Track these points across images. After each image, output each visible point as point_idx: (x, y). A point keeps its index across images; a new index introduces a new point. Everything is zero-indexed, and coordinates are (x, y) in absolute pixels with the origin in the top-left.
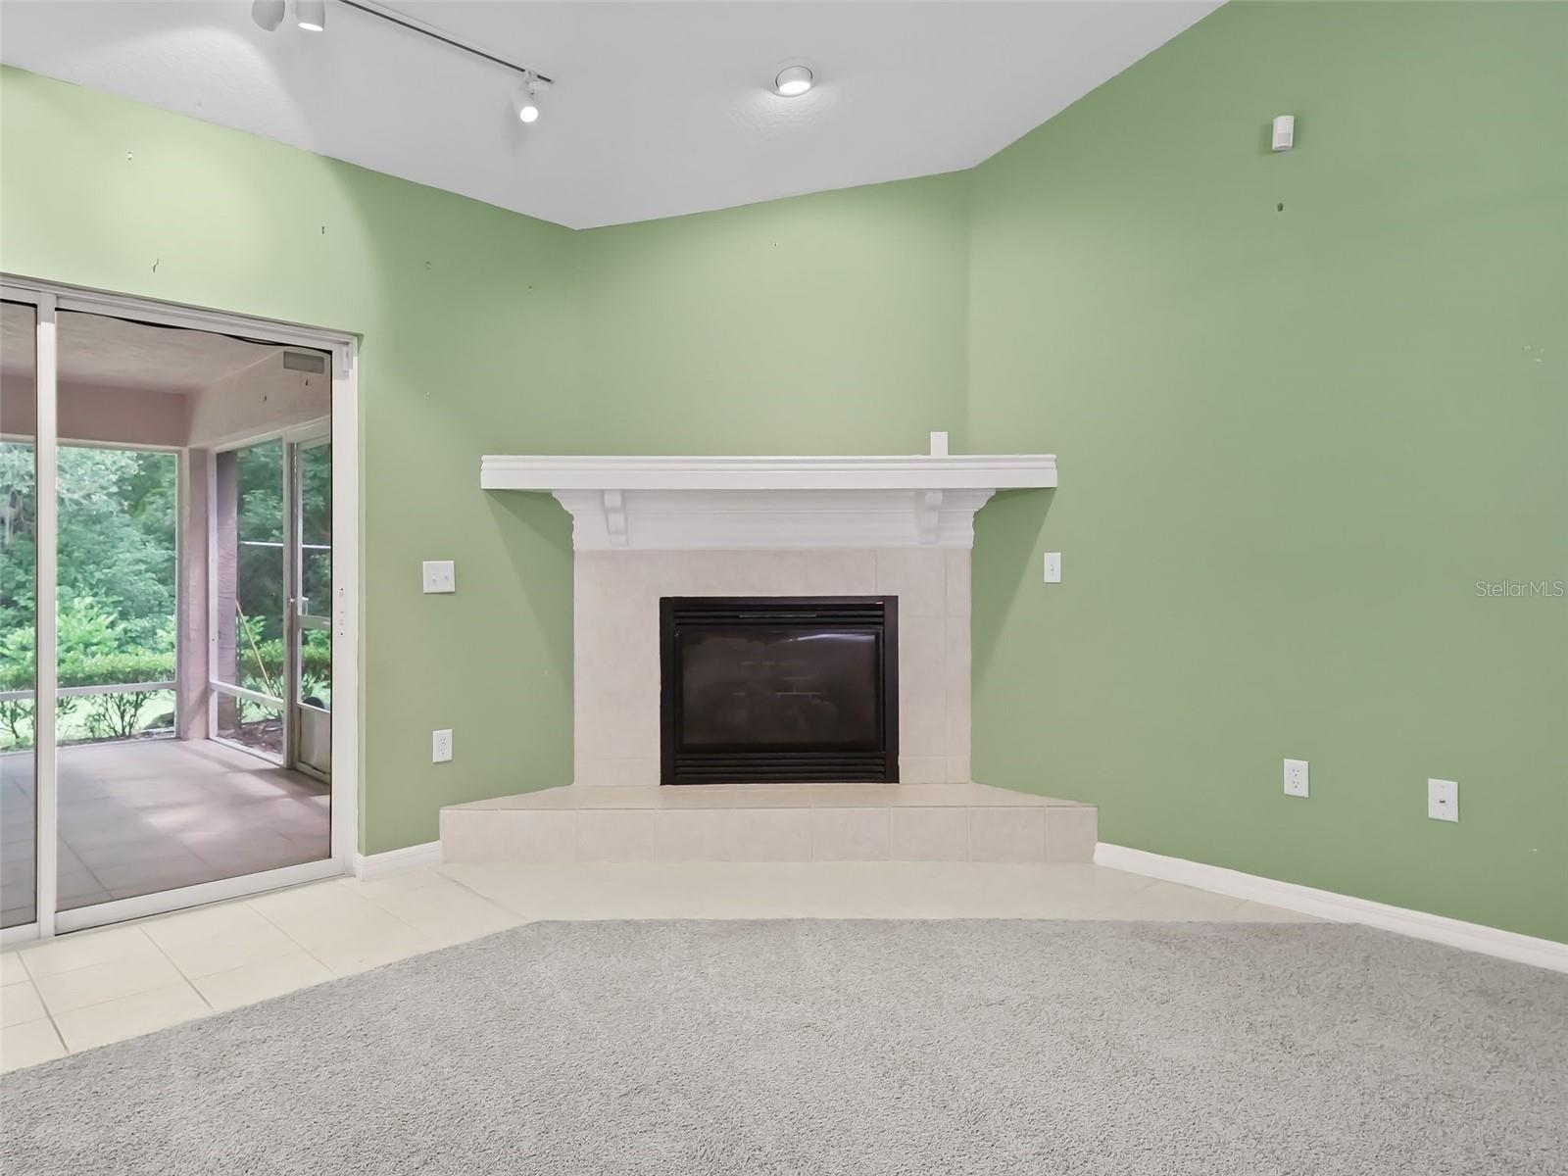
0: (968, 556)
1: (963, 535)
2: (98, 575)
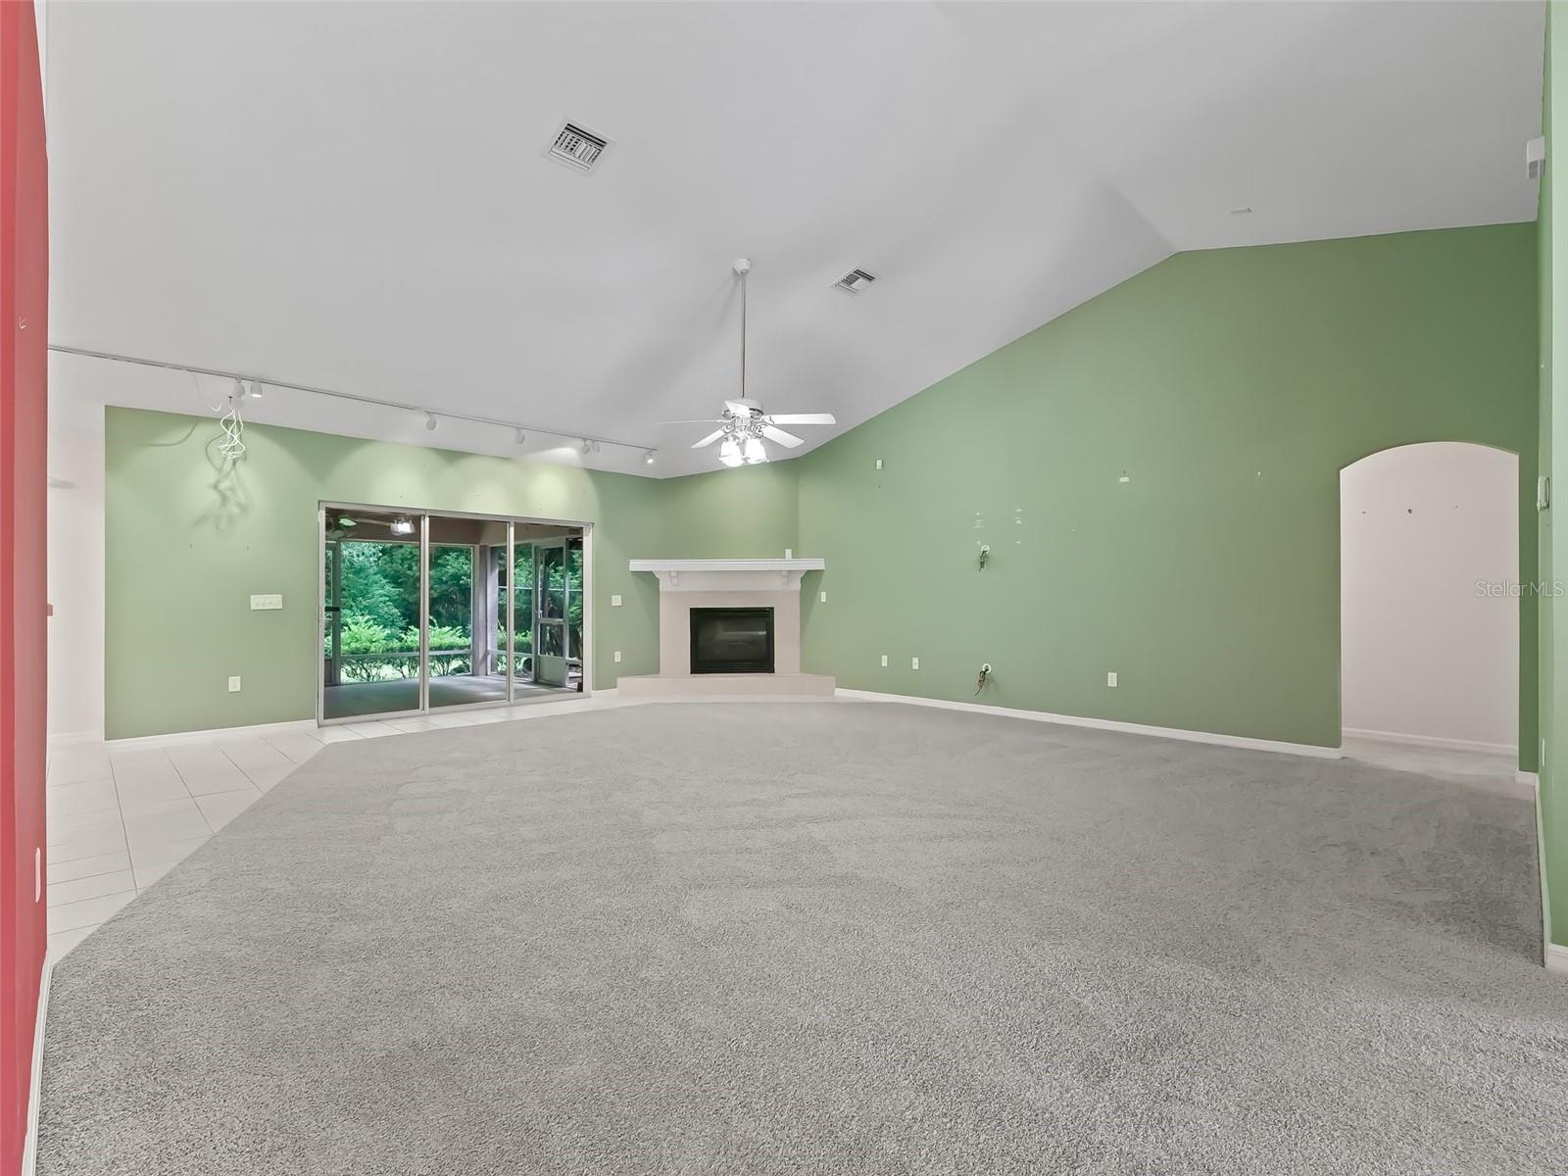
0: (798, 595)
1: (797, 586)
2: (364, 603)
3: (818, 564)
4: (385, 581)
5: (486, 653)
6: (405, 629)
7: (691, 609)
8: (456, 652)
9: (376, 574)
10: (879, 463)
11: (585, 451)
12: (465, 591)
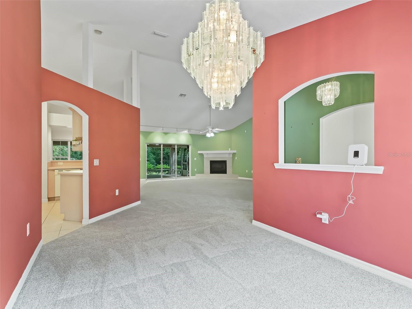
0: (231, 158)
1: (231, 156)
3: (235, 152)
4: (152, 154)
5: (173, 170)
6: (156, 165)
7: (210, 161)
8: (167, 169)
9: (150, 153)
10: (246, 131)
11: (188, 131)
12: (169, 156)
